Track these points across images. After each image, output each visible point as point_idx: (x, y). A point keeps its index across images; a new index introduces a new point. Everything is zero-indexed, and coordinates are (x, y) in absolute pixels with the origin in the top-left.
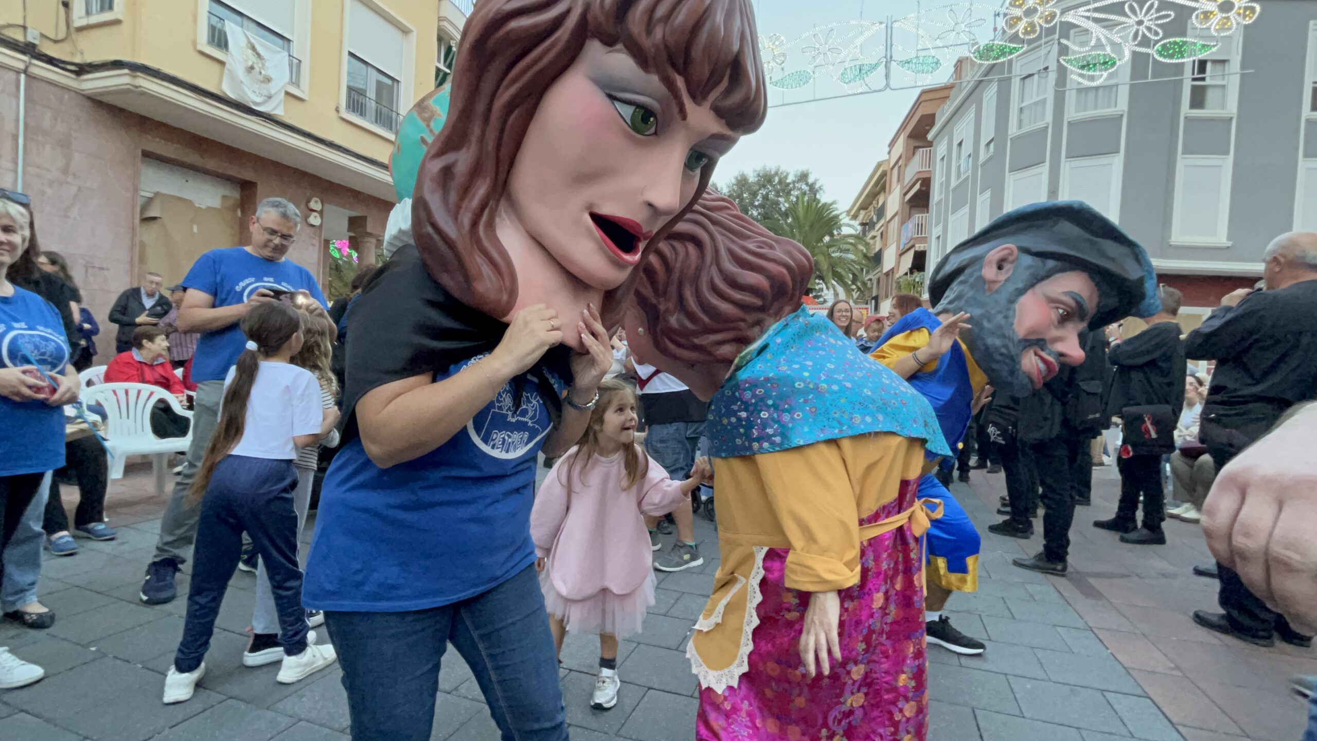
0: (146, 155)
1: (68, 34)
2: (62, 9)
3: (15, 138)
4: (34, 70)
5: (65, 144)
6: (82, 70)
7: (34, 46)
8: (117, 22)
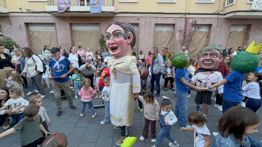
0: (232, 25)
1: (224, 9)
2: (223, 5)
3: (215, 28)
4: (219, 17)
5: (221, 27)
6: (225, 14)
7: (219, 13)
8: (234, 4)
